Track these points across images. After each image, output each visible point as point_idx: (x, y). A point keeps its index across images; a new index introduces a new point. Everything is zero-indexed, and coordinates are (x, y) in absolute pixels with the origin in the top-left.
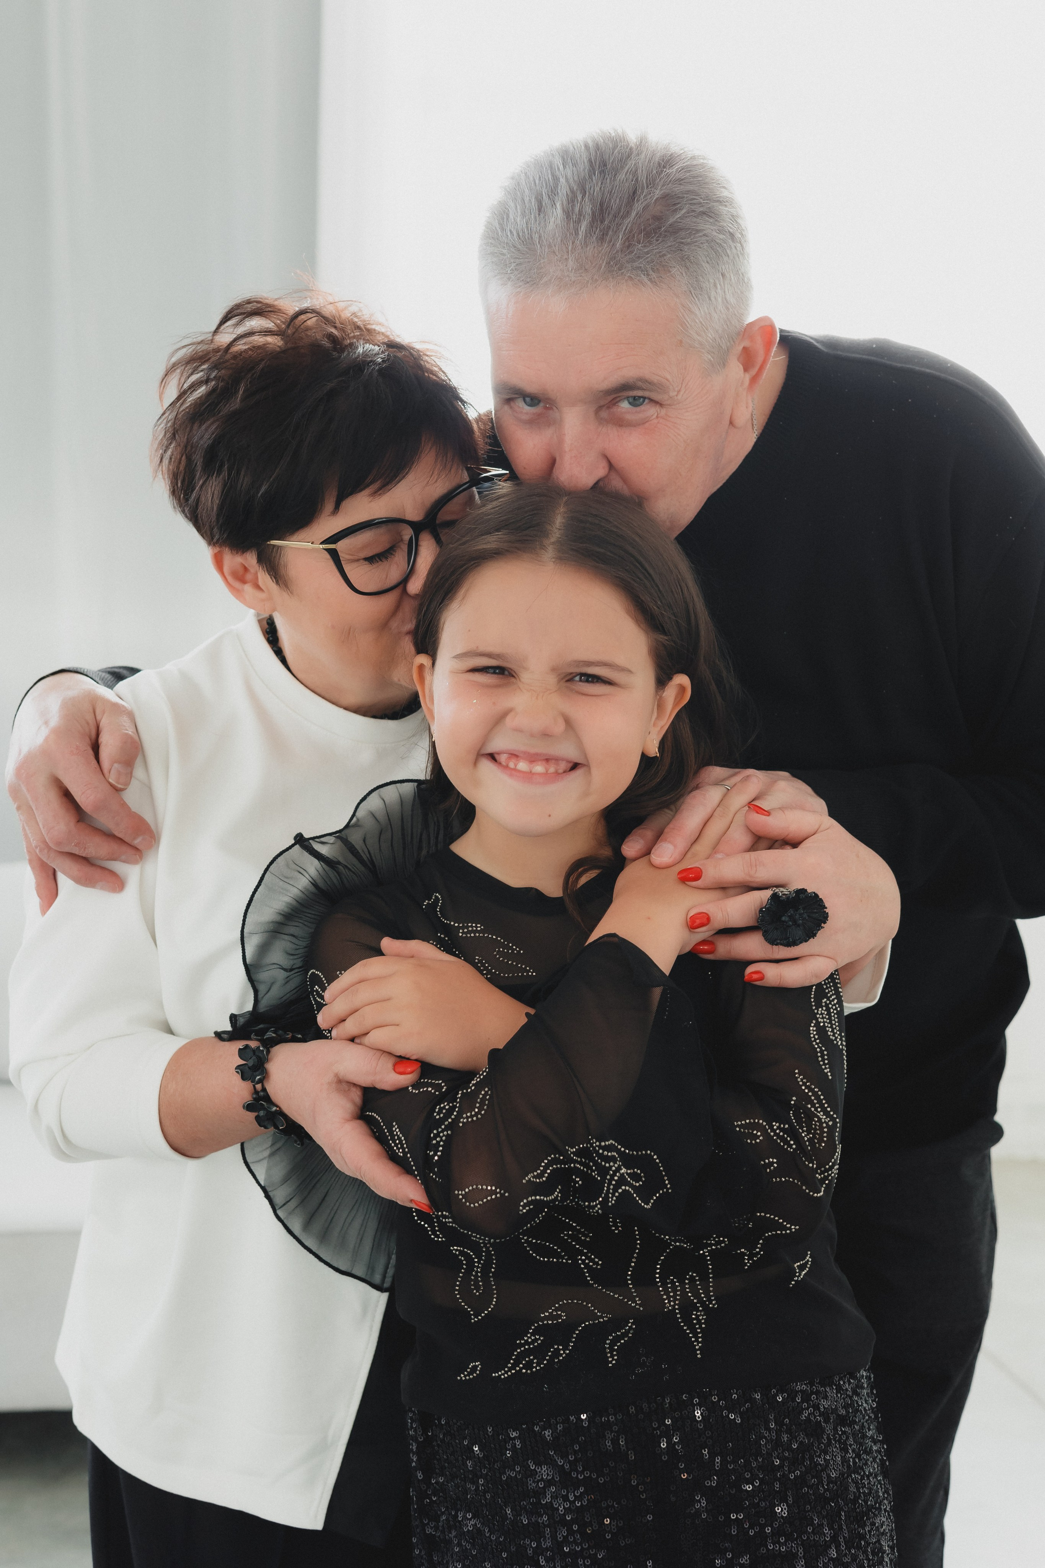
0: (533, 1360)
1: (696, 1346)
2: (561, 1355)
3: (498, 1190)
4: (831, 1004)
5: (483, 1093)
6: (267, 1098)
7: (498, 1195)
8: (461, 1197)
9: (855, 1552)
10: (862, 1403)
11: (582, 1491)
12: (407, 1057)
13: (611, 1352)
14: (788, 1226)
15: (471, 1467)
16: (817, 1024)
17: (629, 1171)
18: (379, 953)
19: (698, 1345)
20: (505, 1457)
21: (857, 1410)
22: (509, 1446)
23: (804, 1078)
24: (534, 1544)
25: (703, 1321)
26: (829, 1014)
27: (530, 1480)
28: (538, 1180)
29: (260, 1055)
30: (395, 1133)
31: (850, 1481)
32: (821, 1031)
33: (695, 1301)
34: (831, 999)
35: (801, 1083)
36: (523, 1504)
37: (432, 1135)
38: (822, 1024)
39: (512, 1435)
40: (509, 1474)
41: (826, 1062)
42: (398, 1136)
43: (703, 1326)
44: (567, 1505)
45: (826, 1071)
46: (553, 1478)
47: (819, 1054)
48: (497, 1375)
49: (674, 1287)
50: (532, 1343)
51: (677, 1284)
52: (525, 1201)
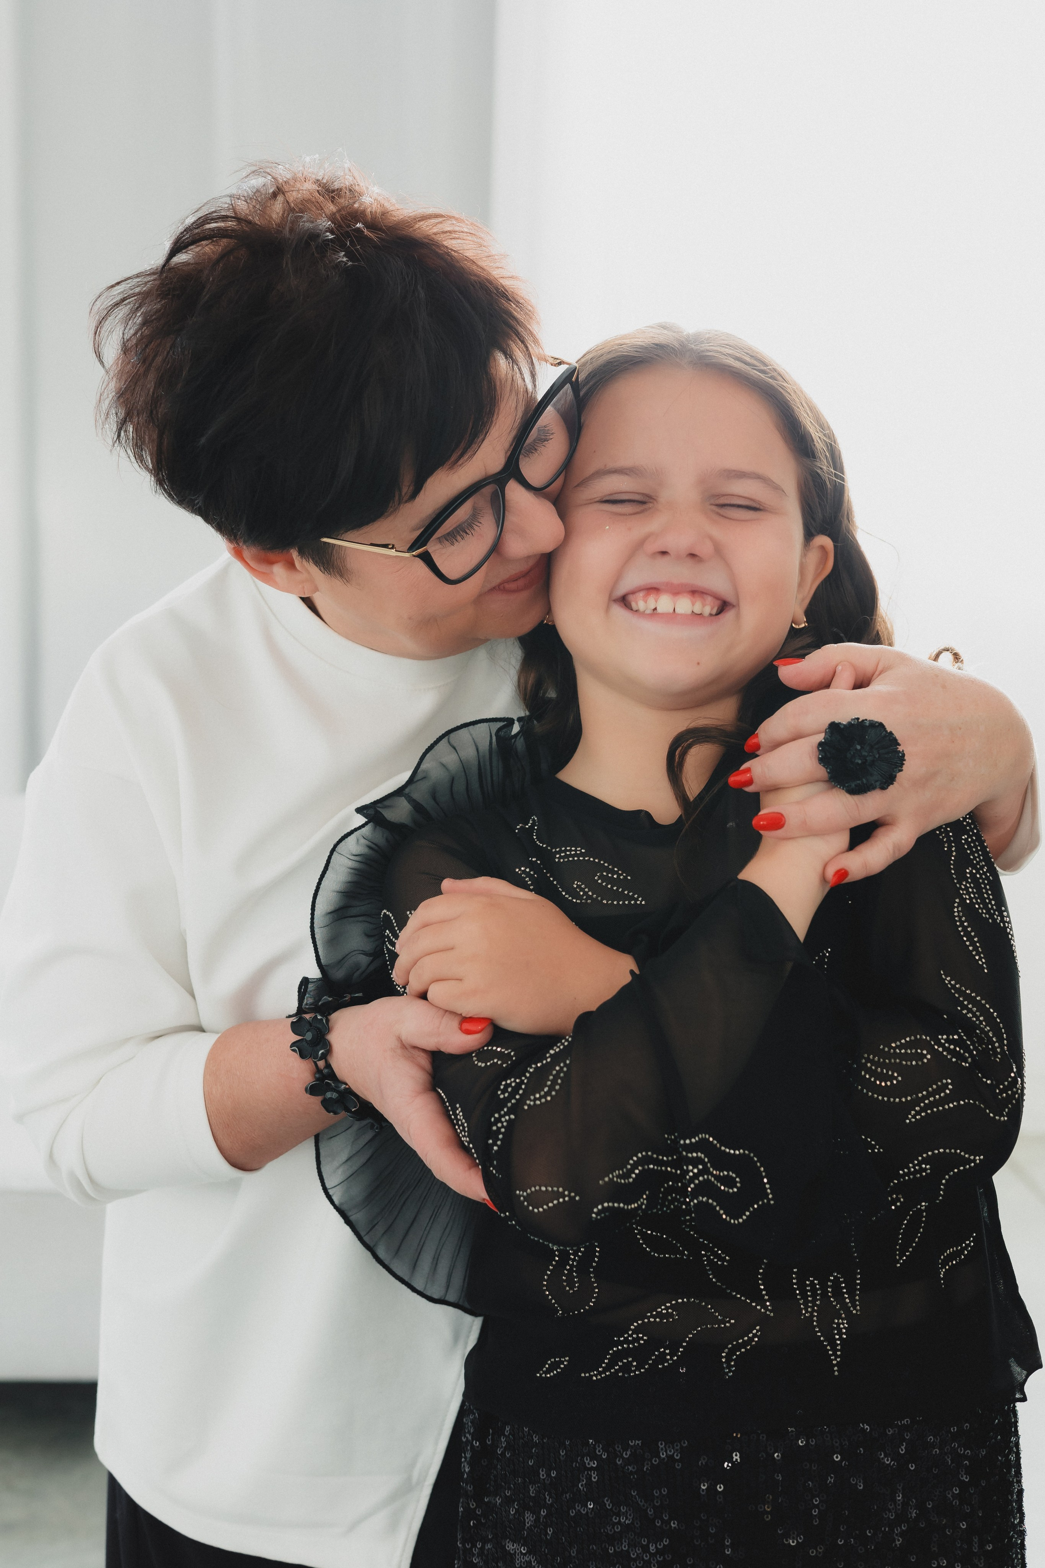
0: (632, 1362)
1: (833, 1360)
2: (667, 1361)
3: (566, 1193)
5: (558, 1068)
7: (567, 1199)
8: (522, 1198)
11: (665, 1543)
13: (728, 1362)
18: (440, 893)
19: (836, 1359)
22: (583, 1476)
25: (844, 1331)
28: (623, 1181)
29: (320, 1026)
33: (838, 1307)
36: (593, 1548)
37: (493, 1119)
39: (589, 1464)
40: (579, 1510)
43: (844, 1337)
44: (646, 1556)
46: (632, 1523)
48: (587, 1375)
49: (814, 1290)
50: (632, 1342)
51: (818, 1286)
52: (600, 1207)
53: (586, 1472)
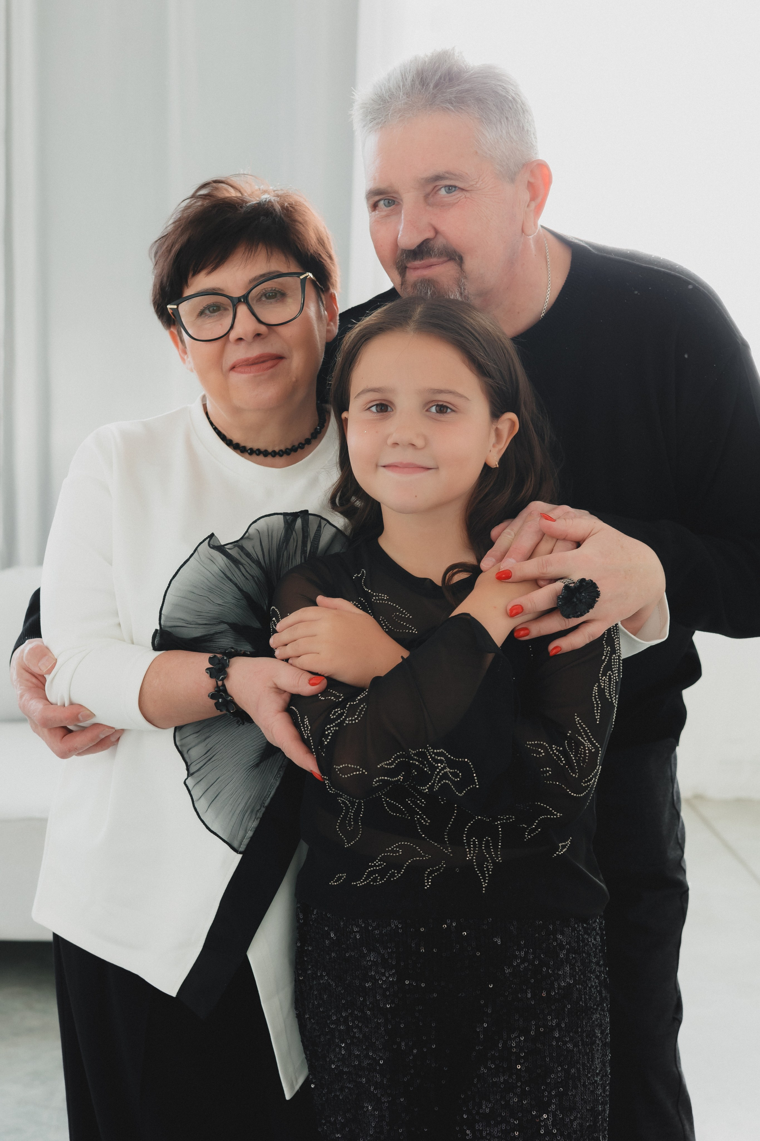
0: (378, 877)
1: (483, 885)
2: (396, 876)
3: (361, 769)
4: (613, 675)
5: (362, 706)
6: (225, 691)
7: (361, 772)
8: (337, 770)
9: (573, 1035)
10: (591, 940)
12: (322, 674)
13: (428, 880)
14: (555, 813)
15: (328, 944)
16: (599, 686)
17: (451, 771)
18: (315, 604)
19: (485, 884)
20: (349, 943)
21: (587, 945)
22: (352, 936)
23: (580, 720)
24: (362, 999)
25: (490, 870)
26: (610, 681)
27: (363, 959)
28: (389, 766)
29: (223, 663)
30: (305, 723)
31: (575, 989)
32: (601, 691)
33: (487, 856)
34: (614, 672)
35: (577, 722)
37: (326, 728)
38: (602, 687)
39: (355, 929)
40: (350, 953)
41: (599, 711)
42: (307, 725)
43: (490, 873)
45: (597, 717)
47: (595, 705)
48: (355, 883)
49: (474, 844)
50: (378, 866)
51: (477, 843)
52: (377, 779)
53: (354, 934)
